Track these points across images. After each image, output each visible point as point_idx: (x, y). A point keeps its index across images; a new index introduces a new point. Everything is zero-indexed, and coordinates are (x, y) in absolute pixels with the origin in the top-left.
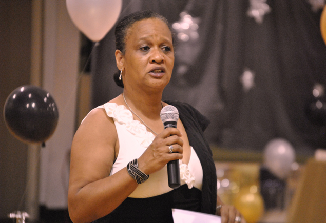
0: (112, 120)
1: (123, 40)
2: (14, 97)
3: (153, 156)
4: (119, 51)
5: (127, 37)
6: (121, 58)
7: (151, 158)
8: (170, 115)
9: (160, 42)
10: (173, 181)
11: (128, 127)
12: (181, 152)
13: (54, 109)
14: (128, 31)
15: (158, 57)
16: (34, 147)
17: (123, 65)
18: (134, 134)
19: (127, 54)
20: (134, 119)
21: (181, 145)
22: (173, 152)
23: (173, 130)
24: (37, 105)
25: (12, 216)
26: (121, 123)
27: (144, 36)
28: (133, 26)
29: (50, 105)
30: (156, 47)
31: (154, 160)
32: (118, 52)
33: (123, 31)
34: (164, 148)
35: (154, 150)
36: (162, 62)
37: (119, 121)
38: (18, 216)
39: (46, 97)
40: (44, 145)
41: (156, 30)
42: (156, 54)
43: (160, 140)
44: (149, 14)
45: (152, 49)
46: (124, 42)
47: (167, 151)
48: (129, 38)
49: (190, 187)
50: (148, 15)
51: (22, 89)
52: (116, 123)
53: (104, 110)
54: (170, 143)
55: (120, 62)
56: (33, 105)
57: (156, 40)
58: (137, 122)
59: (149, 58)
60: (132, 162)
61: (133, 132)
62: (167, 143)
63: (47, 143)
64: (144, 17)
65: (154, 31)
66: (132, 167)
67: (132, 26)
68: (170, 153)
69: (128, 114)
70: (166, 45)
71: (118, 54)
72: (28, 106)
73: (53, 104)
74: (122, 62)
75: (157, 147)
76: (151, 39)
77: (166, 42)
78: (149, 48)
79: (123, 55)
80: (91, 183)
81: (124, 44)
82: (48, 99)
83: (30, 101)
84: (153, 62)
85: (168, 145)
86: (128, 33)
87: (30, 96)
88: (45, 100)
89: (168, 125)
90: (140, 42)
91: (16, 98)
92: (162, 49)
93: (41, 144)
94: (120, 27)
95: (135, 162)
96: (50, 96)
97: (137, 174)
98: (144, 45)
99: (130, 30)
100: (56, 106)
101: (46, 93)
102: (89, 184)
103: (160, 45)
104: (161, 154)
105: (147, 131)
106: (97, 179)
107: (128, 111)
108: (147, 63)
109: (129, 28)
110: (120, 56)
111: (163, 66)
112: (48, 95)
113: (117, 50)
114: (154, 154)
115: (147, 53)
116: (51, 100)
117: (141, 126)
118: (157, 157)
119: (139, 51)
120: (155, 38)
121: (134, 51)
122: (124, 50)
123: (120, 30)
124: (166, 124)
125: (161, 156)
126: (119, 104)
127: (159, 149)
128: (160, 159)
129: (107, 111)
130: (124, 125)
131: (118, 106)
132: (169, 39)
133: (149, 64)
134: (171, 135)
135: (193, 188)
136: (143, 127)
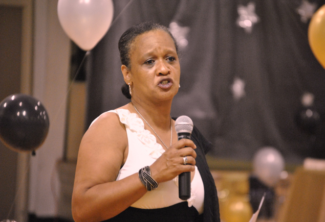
0: (124, 126)
1: (127, 56)
2: (5, 105)
3: (167, 166)
4: (125, 66)
5: (131, 52)
6: (127, 73)
7: (164, 167)
8: (184, 126)
9: (164, 54)
11: (139, 136)
13: (45, 118)
14: (131, 45)
15: (163, 69)
16: (23, 155)
17: (131, 80)
18: (144, 144)
19: (133, 68)
20: (145, 128)
22: (187, 164)
23: (188, 141)
24: (27, 113)
26: (132, 131)
27: (149, 51)
28: (136, 41)
29: (41, 114)
30: (161, 60)
31: (166, 169)
32: (123, 68)
33: (126, 46)
35: (168, 159)
36: (169, 73)
37: (131, 129)
39: (37, 105)
40: (34, 154)
41: (159, 42)
42: (162, 66)
43: (174, 151)
44: (149, 26)
45: (156, 62)
46: (129, 57)
47: (181, 162)
48: (133, 53)
50: (148, 28)
51: (13, 98)
52: (128, 130)
53: (117, 115)
54: (185, 154)
55: (127, 76)
56: (24, 113)
57: (161, 52)
58: (148, 132)
59: (156, 71)
60: (144, 169)
61: (144, 141)
62: (181, 154)
63: (37, 151)
64: (146, 30)
65: (157, 44)
66: (144, 174)
67: (134, 41)
68: (184, 164)
69: (140, 123)
70: (170, 56)
71: (124, 69)
72: (18, 114)
73: (44, 113)
74: (129, 76)
75: (171, 158)
76: (155, 53)
77: (170, 52)
78: (154, 61)
79: (129, 70)
80: (99, 185)
81: (129, 59)
82: (38, 107)
83: (21, 109)
84: (160, 74)
85: (182, 156)
86: (131, 49)
87: (21, 104)
88: (36, 108)
89: (182, 136)
91: (7, 106)
92: (166, 60)
93: (31, 153)
94: (123, 43)
95: (147, 169)
96: (41, 104)
97: (149, 182)
99: (132, 44)
100: (46, 114)
101: (37, 102)
102: (97, 186)
103: (165, 57)
104: (175, 164)
105: (157, 142)
106: (105, 182)
107: (140, 120)
108: (154, 76)
109: (131, 43)
110: (126, 71)
112: (39, 104)
113: (123, 65)
114: (168, 164)
115: (153, 66)
116: (41, 108)
117: (152, 137)
118: (171, 167)
119: (145, 65)
120: (158, 51)
121: (140, 66)
122: (129, 66)
123: (124, 46)
124: (180, 134)
125: (175, 166)
127: (173, 159)
128: (174, 170)
129: (121, 117)
130: (135, 133)
131: (130, 114)
132: (172, 49)
133: (156, 76)
134: (186, 146)
135: (192, 207)
136: (154, 138)
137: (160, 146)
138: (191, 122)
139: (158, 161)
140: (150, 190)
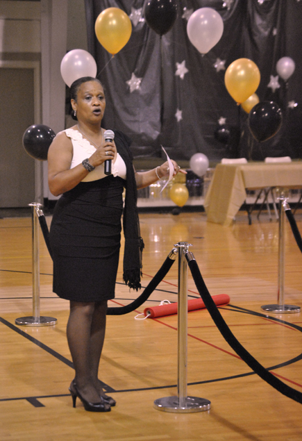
0: (70, 138)
4: (73, 100)
5: (78, 92)
6: (75, 104)
8: (108, 135)
9: (97, 94)
10: (107, 171)
11: (79, 142)
12: (113, 156)
14: (78, 88)
15: (96, 103)
17: (76, 108)
18: (82, 147)
19: (78, 101)
20: (83, 138)
21: (114, 152)
22: (108, 155)
23: (110, 143)
25: (30, 205)
26: (75, 140)
27: (88, 91)
30: (95, 97)
31: (97, 159)
34: (103, 153)
36: (99, 105)
38: (35, 205)
39: (49, 131)
42: (95, 101)
43: (101, 148)
45: (93, 98)
46: (76, 94)
47: (105, 154)
49: (115, 176)
51: (34, 127)
52: (72, 140)
53: (65, 133)
54: (107, 150)
56: (41, 136)
57: (96, 92)
58: (85, 140)
59: (92, 103)
60: (85, 160)
61: (82, 145)
62: (105, 150)
64: (87, 80)
65: (93, 88)
66: (85, 162)
67: (80, 86)
68: (106, 156)
69: (79, 135)
70: (100, 96)
72: (37, 137)
74: (75, 106)
76: (91, 92)
77: (100, 94)
78: (91, 98)
79: (76, 102)
81: (76, 96)
83: (39, 134)
84: (94, 105)
86: (78, 90)
87: (39, 131)
90: (86, 94)
91: (30, 132)
92: (98, 98)
95: (87, 160)
96: (52, 130)
97: (88, 167)
98: (88, 96)
103: (97, 96)
105: (91, 145)
108: (91, 106)
110: (74, 102)
111: (100, 107)
114: (98, 156)
115: (90, 101)
118: (99, 158)
119: (85, 99)
120: (94, 92)
121: (82, 100)
122: (76, 99)
123: (74, 88)
124: (106, 140)
125: (101, 157)
126: (75, 129)
127: (100, 153)
128: (101, 159)
129: (67, 133)
130: (77, 141)
132: (103, 92)
134: (108, 146)
135: (117, 177)
136: (88, 142)
137: (93, 147)
138: (113, 133)
139: (93, 155)
140: (89, 171)
